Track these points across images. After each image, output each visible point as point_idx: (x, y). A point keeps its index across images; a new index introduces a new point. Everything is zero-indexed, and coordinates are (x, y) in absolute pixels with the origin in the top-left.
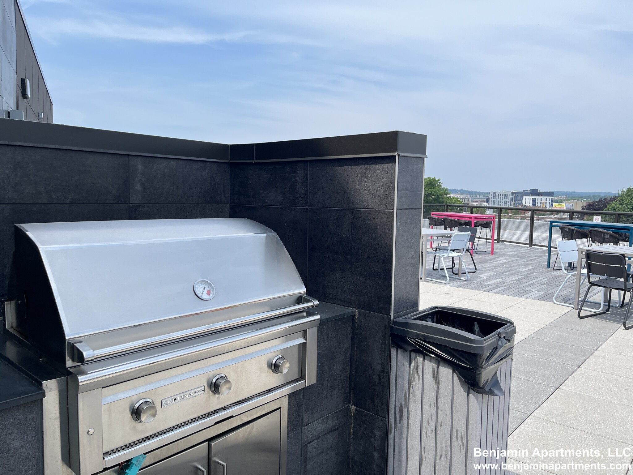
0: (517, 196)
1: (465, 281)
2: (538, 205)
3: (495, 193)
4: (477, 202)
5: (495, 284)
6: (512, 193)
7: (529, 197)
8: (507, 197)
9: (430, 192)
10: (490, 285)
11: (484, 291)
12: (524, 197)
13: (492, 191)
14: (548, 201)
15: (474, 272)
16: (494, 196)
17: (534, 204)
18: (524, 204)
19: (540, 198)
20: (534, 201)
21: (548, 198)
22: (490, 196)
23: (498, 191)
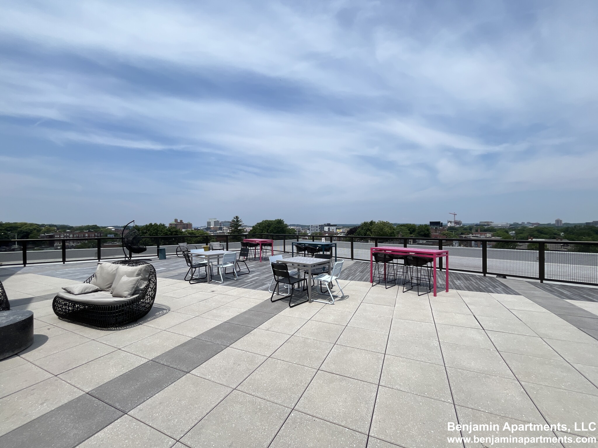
0: (322, 227)
1: (236, 280)
2: (331, 230)
3: (312, 226)
4: (304, 230)
5: (250, 281)
6: (319, 226)
7: (327, 227)
8: (317, 227)
9: (279, 226)
10: (247, 282)
11: (238, 287)
12: (325, 227)
13: (310, 224)
14: (335, 229)
15: (248, 273)
16: (312, 227)
17: (329, 230)
18: (325, 230)
19: (331, 227)
20: (329, 229)
21: (335, 227)
22: (310, 227)
23: (313, 224)
